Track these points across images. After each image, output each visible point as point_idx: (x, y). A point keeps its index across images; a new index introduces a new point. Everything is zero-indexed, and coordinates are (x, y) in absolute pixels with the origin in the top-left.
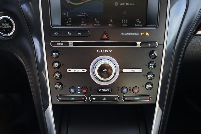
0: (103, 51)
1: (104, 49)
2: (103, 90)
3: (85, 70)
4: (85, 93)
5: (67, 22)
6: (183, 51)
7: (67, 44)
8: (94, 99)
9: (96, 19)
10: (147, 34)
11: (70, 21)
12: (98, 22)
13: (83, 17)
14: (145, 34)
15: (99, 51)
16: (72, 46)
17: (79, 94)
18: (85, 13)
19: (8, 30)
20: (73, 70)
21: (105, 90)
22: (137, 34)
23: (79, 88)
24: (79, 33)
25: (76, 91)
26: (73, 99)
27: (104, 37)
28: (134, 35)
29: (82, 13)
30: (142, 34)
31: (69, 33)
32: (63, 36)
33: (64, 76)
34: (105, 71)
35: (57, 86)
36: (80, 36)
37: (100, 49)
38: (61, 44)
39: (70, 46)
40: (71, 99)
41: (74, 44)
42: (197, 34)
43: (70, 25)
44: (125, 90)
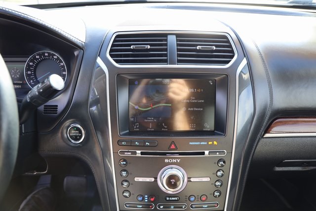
0: (171, 161)
1: (173, 158)
2: (171, 199)
3: (153, 180)
4: (152, 202)
5: (135, 127)
6: (251, 155)
7: (135, 153)
8: (162, 207)
9: (163, 124)
10: (215, 143)
11: (138, 126)
12: (166, 127)
13: (150, 122)
14: (213, 143)
15: (166, 161)
16: (140, 155)
17: (146, 202)
18: (152, 118)
19: (78, 137)
20: (141, 179)
21: (173, 199)
22: (206, 143)
23: (146, 196)
24: (147, 143)
25: (143, 199)
26: (141, 206)
27: (172, 147)
28: (203, 144)
29: (150, 118)
30: (210, 143)
31: (136, 143)
32: (131, 146)
33: (132, 184)
34: (172, 181)
35: (125, 194)
36: (148, 146)
37: (168, 158)
38: (129, 153)
39: (137, 155)
40: (138, 206)
41: (142, 153)
42: (265, 136)
43: (138, 130)
44: (192, 199)
